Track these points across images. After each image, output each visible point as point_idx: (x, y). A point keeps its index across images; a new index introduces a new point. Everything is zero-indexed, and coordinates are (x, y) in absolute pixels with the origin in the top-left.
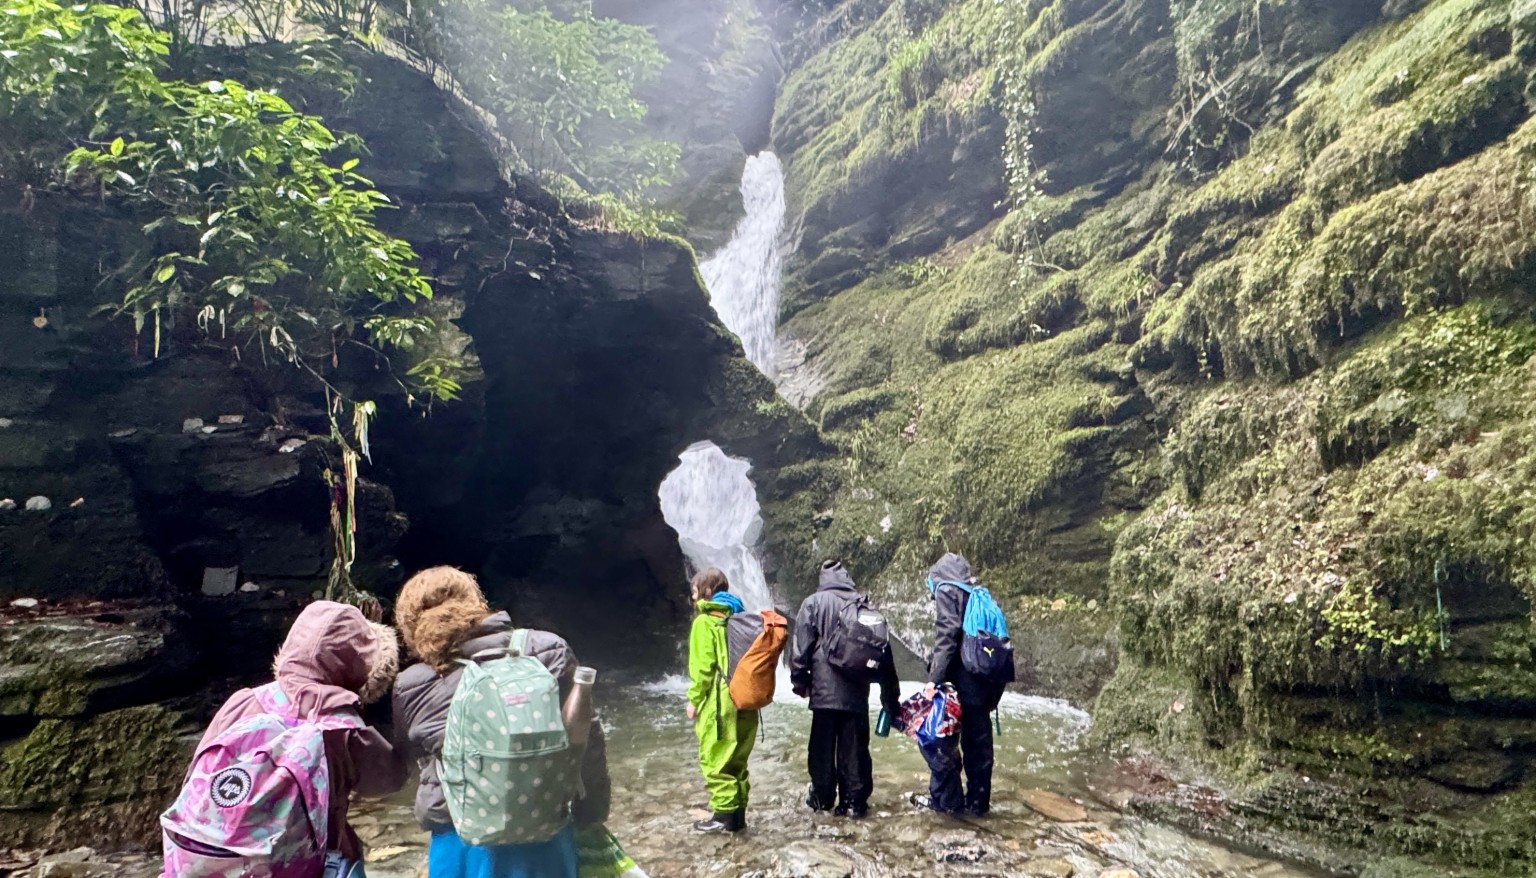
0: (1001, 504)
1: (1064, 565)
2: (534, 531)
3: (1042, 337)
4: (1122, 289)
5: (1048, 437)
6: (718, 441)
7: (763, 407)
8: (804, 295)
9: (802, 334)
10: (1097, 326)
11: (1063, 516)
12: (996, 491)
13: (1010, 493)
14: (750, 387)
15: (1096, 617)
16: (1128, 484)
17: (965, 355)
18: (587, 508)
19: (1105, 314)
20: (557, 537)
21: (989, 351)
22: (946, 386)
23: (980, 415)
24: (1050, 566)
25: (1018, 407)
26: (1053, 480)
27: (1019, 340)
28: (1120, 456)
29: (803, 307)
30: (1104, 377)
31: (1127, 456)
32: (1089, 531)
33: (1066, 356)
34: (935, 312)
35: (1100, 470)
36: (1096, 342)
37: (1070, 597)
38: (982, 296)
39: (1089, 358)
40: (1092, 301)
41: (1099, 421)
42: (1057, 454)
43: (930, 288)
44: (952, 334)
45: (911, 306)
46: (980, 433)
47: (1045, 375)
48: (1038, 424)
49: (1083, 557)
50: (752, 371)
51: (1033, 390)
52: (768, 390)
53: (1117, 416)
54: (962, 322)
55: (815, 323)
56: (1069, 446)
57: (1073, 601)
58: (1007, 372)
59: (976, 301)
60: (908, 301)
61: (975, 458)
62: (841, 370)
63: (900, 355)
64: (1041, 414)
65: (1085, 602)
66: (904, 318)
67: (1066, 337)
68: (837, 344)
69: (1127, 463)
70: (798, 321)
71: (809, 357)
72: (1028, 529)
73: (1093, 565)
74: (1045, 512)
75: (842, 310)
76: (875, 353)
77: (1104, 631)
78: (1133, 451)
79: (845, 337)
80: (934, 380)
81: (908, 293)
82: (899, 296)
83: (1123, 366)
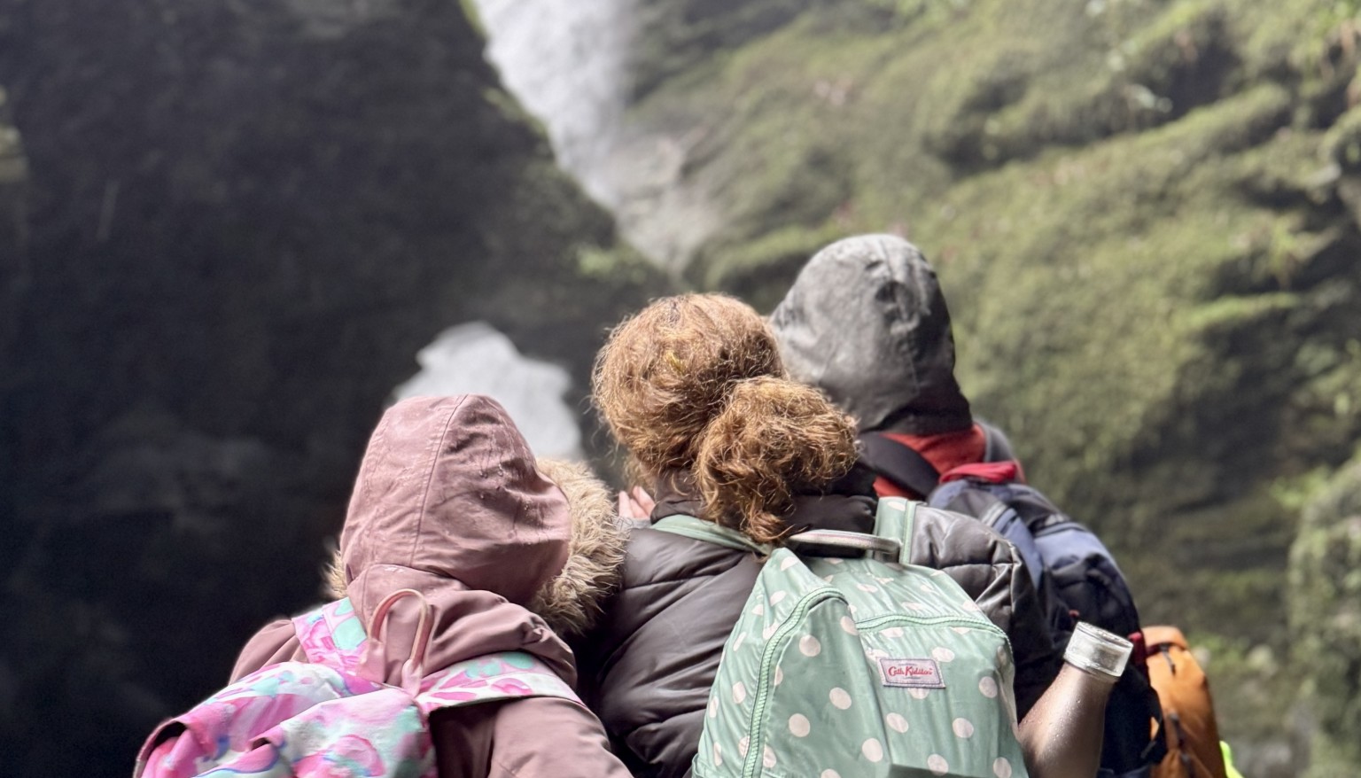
0: (1073, 453)
1: (1202, 578)
2: (119, 501)
3: (1158, 121)
4: (1315, 24)
5: (1168, 316)
6: (503, 326)
7: (593, 261)
8: (677, 48)
9: (673, 125)
10: (1265, 97)
11: (1199, 479)
12: (1062, 428)
13: (1091, 432)
14: (568, 219)
15: (1270, 684)
16: (1328, 411)
17: (1000, 162)
18: (233, 456)
19: (1282, 73)
20: (167, 516)
21: (1049, 153)
22: (963, 223)
23: (1032, 278)
24: (1174, 580)
25: (1103, 262)
26: (1178, 406)
27: (1106, 132)
28: (1313, 356)
29: (674, 73)
30: (1281, 198)
31: (1326, 356)
32: (1247, 511)
33: (1202, 158)
34: (940, 80)
35: (1274, 385)
36: (1262, 131)
37: (1215, 642)
38: (1036, 45)
39: (1249, 162)
40: (1256, 49)
41: (1270, 285)
42: (1187, 352)
43: (932, 33)
44: (973, 121)
45: (895, 68)
46: (1030, 312)
47: (1162, 196)
48: (1150, 293)
49: (1241, 561)
50: (571, 191)
51: (1138, 227)
52: (603, 229)
53: (1305, 277)
54: (993, 98)
55: (699, 101)
56: (1212, 336)
57: (1221, 652)
58: (1084, 192)
59: (1026, 55)
60: (885, 59)
61: (1018, 361)
62: (750, 193)
63: (868, 168)
64: (1154, 274)
65: (1246, 653)
66: (877, 92)
67: (1203, 123)
68: (742, 143)
69: (1328, 370)
70: (666, 100)
71: (688, 171)
72: (1130, 503)
73: (1259, 578)
74: (1164, 471)
75: (755, 76)
76: (820, 161)
77: (1284, 709)
78: (1340, 347)
79: (760, 129)
80: (939, 212)
81: (886, 43)
82: (865, 50)
83: (1318, 175)
